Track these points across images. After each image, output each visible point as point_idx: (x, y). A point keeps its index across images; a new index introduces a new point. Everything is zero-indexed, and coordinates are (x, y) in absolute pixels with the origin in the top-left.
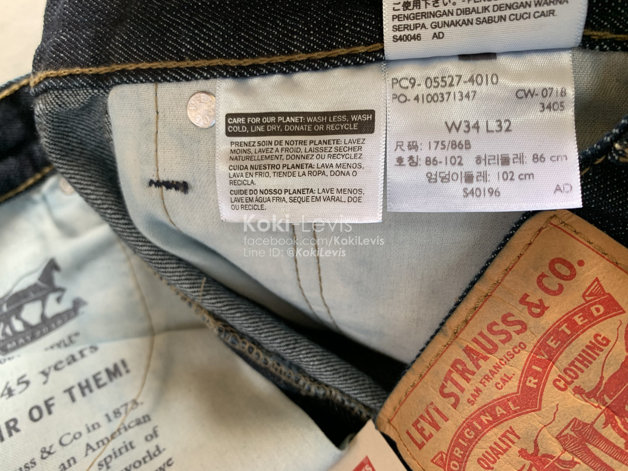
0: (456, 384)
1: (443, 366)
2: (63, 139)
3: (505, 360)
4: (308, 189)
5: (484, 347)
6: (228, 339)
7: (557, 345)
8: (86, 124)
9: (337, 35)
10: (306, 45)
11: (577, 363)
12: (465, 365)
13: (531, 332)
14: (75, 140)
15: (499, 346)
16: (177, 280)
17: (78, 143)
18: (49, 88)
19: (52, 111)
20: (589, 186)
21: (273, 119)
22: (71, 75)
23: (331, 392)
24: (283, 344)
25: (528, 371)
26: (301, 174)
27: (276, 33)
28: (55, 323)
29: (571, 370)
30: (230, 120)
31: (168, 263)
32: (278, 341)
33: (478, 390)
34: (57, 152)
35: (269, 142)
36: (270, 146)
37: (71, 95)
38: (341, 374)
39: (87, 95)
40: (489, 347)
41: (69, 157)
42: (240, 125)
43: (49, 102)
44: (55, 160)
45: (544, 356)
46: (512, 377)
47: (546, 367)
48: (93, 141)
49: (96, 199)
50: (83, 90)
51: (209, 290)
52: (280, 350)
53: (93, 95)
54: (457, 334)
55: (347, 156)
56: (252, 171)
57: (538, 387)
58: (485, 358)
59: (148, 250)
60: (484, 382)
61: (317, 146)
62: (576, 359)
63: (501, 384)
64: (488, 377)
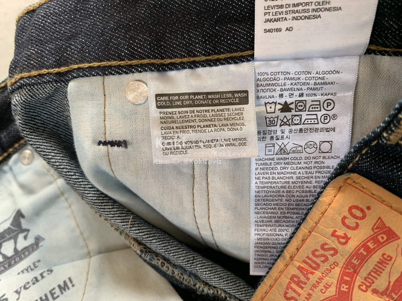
0: (294, 291)
1: (285, 280)
2: (32, 121)
3: (325, 273)
4: (215, 140)
5: (311, 266)
6: (147, 257)
7: (359, 262)
8: (47, 110)
9: (223, 44)
10: (205, 51)
11: (372, 273)
12: (299, 278)
13: (341, 255)
14: (40, 122)
15: (321, 265)
16: (112, 217)
17: (41, 124)
18: (24, 85)
19: (26, 101)
20: (369, 160)
21: (187, 97)
22: (39, 75)
23: (218, 291)
24: (185, 261)
25: (341, 281)
26: (210, 131)
27: (184, 43)
28: (24, 254)
29: (369, 278)
30: (159, 99)
31: (106, 205)
32: (182, 258)
33: (309, 295)
34: (27, 130)
35: (186, 111)
36: (187, 114)
37: (40, 88)
38: (224, 280)
39: (52, 88)
40: (314, 265)
41: (36, 133)
42: (165, 101)
43: (23, 94)
44: (26, 135)
45: (350, 270)
46: (331, 285)
47: (353, 277)
48: (52, 122)
49: (55, 162)
50: (49, 84)
51: (134, 224)
52: (183, 264)
53: (56, 87)
54: (292, 258)
55: (235, 119)
56: (177, 130)
57: (349, 291)
58: (312, 273)
59: (92, 197)
60: (313, 289)
61: (216, 113)
62: (372, 271)
63: (325, 290)
64: (315, 285)
